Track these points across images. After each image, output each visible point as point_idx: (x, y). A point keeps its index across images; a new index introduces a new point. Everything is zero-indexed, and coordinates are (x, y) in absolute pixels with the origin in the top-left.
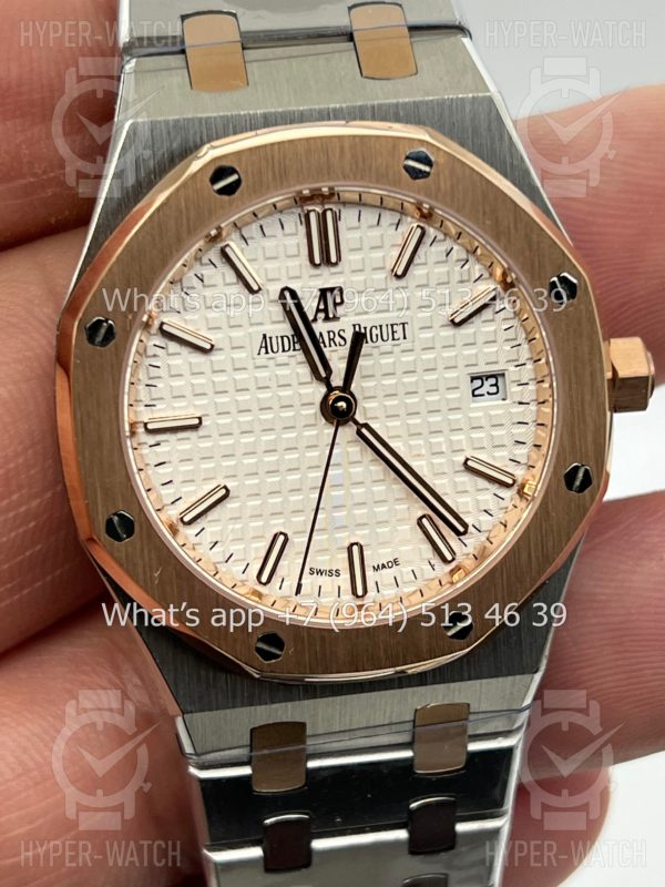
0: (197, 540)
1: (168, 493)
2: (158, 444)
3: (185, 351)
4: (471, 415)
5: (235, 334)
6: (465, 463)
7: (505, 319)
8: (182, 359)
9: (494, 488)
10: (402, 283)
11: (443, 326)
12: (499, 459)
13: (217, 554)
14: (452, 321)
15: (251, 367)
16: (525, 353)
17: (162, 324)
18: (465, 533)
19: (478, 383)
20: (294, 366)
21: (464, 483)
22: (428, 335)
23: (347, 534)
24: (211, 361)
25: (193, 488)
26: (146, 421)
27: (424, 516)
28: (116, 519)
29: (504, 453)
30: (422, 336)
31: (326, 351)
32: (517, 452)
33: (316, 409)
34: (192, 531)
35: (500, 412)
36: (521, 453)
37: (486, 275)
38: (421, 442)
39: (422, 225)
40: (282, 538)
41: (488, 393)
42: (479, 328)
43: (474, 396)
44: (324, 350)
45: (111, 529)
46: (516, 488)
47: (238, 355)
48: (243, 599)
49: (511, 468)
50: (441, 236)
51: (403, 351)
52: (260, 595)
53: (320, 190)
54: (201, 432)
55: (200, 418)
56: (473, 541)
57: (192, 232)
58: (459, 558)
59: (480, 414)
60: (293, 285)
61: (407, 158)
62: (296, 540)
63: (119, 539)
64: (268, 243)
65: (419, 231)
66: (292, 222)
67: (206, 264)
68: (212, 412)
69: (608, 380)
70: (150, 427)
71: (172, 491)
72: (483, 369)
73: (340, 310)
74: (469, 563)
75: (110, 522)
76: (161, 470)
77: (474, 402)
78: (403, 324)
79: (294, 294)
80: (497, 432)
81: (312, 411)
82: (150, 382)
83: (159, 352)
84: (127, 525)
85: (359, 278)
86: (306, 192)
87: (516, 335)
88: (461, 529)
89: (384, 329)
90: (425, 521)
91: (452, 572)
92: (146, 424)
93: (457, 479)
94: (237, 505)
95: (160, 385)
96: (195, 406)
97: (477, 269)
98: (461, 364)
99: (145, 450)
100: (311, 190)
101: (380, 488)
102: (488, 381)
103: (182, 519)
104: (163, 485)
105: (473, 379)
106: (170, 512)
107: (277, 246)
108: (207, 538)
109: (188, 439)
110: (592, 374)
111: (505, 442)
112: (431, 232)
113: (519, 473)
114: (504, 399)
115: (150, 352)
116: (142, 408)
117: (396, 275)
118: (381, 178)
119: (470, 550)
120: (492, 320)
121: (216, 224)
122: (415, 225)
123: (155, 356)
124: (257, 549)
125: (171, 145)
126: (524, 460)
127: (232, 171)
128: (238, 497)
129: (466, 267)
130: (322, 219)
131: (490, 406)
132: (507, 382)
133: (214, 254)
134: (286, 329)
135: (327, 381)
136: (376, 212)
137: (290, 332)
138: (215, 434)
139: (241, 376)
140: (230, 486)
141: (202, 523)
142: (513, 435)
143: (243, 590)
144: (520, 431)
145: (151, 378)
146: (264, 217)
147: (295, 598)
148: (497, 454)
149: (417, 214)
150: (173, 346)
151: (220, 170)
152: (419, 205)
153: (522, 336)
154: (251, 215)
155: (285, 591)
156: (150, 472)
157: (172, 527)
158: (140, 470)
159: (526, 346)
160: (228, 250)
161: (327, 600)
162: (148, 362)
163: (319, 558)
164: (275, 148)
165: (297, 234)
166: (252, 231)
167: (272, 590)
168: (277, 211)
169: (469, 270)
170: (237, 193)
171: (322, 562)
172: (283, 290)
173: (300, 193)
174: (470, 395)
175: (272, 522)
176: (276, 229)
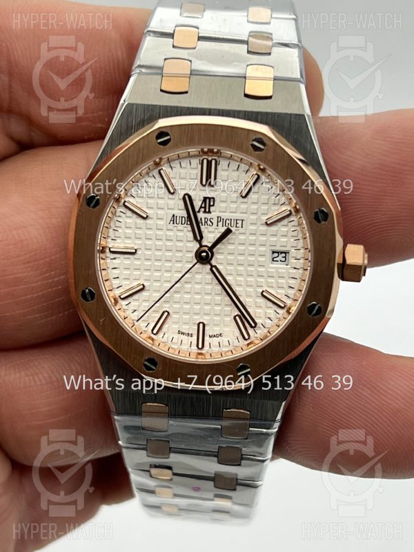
0: (126, 307)
1: (116, 283)
2: (115, 259)
3: (135, 216)
4: (270, 270)
5: (160, 212)
6: (262, 293)
7: (293, 226)
8: (131, 220)
9: (275, 307)
10: (245, 200)
11: (262, 224)
12: (280, 293)
13: (134, 316)
14: (266, 223)
15: (165, 229)
16: (300, 244)
17: (125, 202)
18: (255, 327)
19: (276, 255)
20: (186, 232)
21: (261, 303)
22: (253, 227)
23: (199, 317)
24: (146, 223)
25: (128, 283)
26: (110, 246)
27: (237, 315)
28: (87, 290)
29: (282, 291)
30: (251, 227)
31: (202, 228)
32: (289, 292)
33: (193, 254)
34: (124, 303)
35: (284, 271)
36: (291, 292)
37: (287, 203)
38: (242, 279)
39: (259, 173)
40: (166, 314)
41: (281, 261)
42: (281, 228)
43: (273, 260)
44: (201, 226)
45: (84, 295)
46: (286, 309)
47: (159, 222)
48: (144, 342)
49: (285, 299)
51: (240, 233)
52: (153, 340)
53: (213, 150)
54: (136, 256)
55: (136, 250)
56: (261, 332)
57: (144, 160)
58: (252, 339)
59: (274, 270)
61: (253, 140)
62: (174, 316)
63: (87, 300)
64: (182, 171)
65: (256, 176)
66: (195, 162)
67: (151, 177)
68: (143, 248)
69: (338, 264)
70: (112, 250)
71: (118, 282)
72: (278, 248)
73: (212, 209)
74: (257, 342)
75: (84, 292)
76: (114, 271)
77: (272, 264)
78: (242, 220)
79: (190, 197)
80: (281, 281)
81: (191, 255)
82: (116, 229)
83: (122, 214)
84: (93, 295)
85: (224, 195)
86: (206, 150)
87: (298, 235)
88: (253, 325)
89: (232, 221)
90: (237, 318)
91: (248, 345)
92: (110, 248)
93: (257, 300)
94: (148, 294)
95: (120, 231)
96: (135, 244)
97: (283, 199)
98: (268, 244)
99: (108, 261)
100: (209, 149)
101: (218, 298)
102: (280, 255)
103: (120, 296)
104: (114, 278)
105: (273, 252)
106: (116, 292)
107: (186, 173)
108: (131, 307)
109: (129, 258)
110: (329, 260)
111: (284, 286)
112: (263, 178)
113: (289, 302)
114: (287, 265)
115: (117, 214)
116: (110, 240)
117: (241, 196)
118: (239, 148)
119: (258, 335)
120: (287, 226)
121: (160, 157)
122: (255, 173)
123: (120, 216)
124: (154, 317)
125: (144, 117)
126: (292, 296)
127: (167, 134)
128: (149, 290)
129: (278, 197)
130: (209, 163)
131: (280, 267)
132: (290, 257)
133: (155, 173)
134: (184, 214)
135: (200, 242)
136: (238, 164)
137: (186, 216)
138: (142, 258)
139: (159, 233)
140: (145, 284)
141: (130, 300)
142: (288, 283)
143: (144, 336)
144: (292, 282)
145: (116, 227)
146: (182, 158)
147: (169, 344)
148: (279, 291)
149: (257, 169)
150: (129, 213)
151: (162, 133)
152: (259, 165)
153: (300, 236)
154: (177, 156)
155: (165, 339)
156: (109, 271)
157: (115, 299)
158: (103, 270)
159: (301, 241)
160: (162, 171)
161: (185, 347)
162: (116, 218)
163: (184, 327)
164: (190, 126)
165: (197, 168)
166: (175, 164)
167: (159, 338)
168: (189, 156)
169: (279, 199)
170: (168, 145)
171: (185, 329)
172: (185, 195)
173: (202, 150)
174: (271, 260)
175: (165, 305)
176: (187, 165)
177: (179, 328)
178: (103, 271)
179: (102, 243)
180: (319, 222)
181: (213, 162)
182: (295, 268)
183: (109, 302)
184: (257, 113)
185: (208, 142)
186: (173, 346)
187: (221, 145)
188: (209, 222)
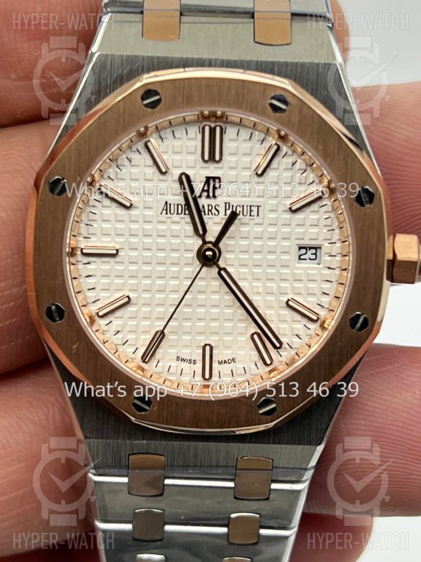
0: (106, 328)
1: (91, 295)
2: (89, 263)
3: (114, 205)
4: (296, 271)
6: (287, 302)
7: (325, 212)
8: (111, 210)
9: (305, 321)
10: (261, 179)
11: (284, 211)
12: (311, 302)
13: (118, 339)
14: (290, 208)
15: (155, 220)
16: (336, 235)
18: (280, 348)
19: (303, 251)
20: (183, 225)
21: (286, 315)
22: (273, 215)
23: (203, 338)
24: (130, 214)
25: (108, 295)
26: (82, 247)
27: (256, 333)
28: (54, 307)
29: (313, 299)
30: (270, 216)
31: (205, 218)
32: (323, 300)
33: (194, 254)
34: (103, 322)
35: (315, 272)
36: (325, 300)
37: (317, 181)
38: (260, 285)
39: (279, 143)
40: (160, 334)
41: (309, 259)
42: (310, 215)
43: (300, 259)
44: (204, 216)
45: (49, 313)
46: (319, 323)
47: (148, 213)
48: (132, 372)
49: (317, 310)
50: (290, 152)
51: (256, 224)
52: (143, 370)
53: (216, 112)
54: (117, 259)
55: (117, 250)
56: (286, 354)
57: (125, 128)
58: (276, 364)
59: (302, 272)
60: (189, 172)
61: (272, 98)
62: (170, 337)
63: (54, 321)
64: (177, 143)
65: (275, 147)
66: (194, 131)
67: (135, 151)
68: (126, 247)
69: (388, 261)
70: (84, 251)
71: (94, 294)
72: (306, 242)
74: (281, 367)
75: (49, 309)
76: (89, 280)
77: (298, 263)
78: (258, 207)
79: (188, 177)
80: (311, 285)
81: (191, 255)
82: (89, 223)
83: (97, 203)
84: (60, 312)
85: (234, 173)
86: (206, 113)
87: (332, 223)
88: (278, 345)
89: (245, 208)
90: (255, 336)
91: (270, 372)
92: (82, 249)
93: (281, 312)
94: (135, 309)
95: (95, 226)
96: (116, 242)
97: (312, 177)
98: (294, 237)
99: (80, 266)
100: (210, 112)
101: (230, 311)
102: (309, 250)
103: (97, 313)
104: (89, 289)
105: (300, 248)
106: (91, 308)
107: (182, 145)
108: (113, 328)
109: (109, 262)
110: (377, 255)
111: (316, 292)
112: (284, 149)
113: (323, 313)
114: (319, 264)
115: (91, 203)
116: (82, 239)
117: (257, 174)
118: (253, 109)
119: (284, 359)
120: (317, 212)
121: (145, 124)
122: (274, 143)
123: (94, 206)
124: (145, 339)
125: (123, 72)
126: (326, 305)
127: (156, 93)
128: (136, 304)
129: (305, 175)
130: (213, 131)
131: (309, 266)
132: (323, 253)
133: (140, 145)
135: (203, 237)
136: (250, 131)
137: (183, 202)
138: (126, 261)
139: (148, 226)
140: (131, 296)
141: (111, 318)
142: (322, 288)
143: (132, 365)
144: (326, 286)
145: (89, 220)
146: (176, 125)
147: (165, 375)
148: (309, 299)
149: (276, 136)
150: (107, 202)
151: (148, 92)
152: (278, 131)
153: (336, 224)
154: (168, 122)
155: (159, 369)
156: (81, 280)
157: (91, 318)
158: (75, 278)
159: (337, 231)
160: (149, 144)
161: (186, 379)
162: (89, 209)
163: (184, 351)
164: (187, 81)
165: (195, 139)
166: (167, 134)
167: (151, 367)
168: (185, 122)
169: (306, 177)
170: (158, 108)
171: (185, 353)
172: (181, 174)
173: (202, 113)
174: (297, 258)
175: (157, 323)
176: (182, 134)
177: (177, 353)
178: (73, 280)
179: (72, 242)
180: (362, 205)
181: (218, 130)
182: (329, 268)
183: (84, 321)
184: (273, 63)
185: (212, 101)
186: (170, 378)
187: (229, 105)
188: (214, 211)
